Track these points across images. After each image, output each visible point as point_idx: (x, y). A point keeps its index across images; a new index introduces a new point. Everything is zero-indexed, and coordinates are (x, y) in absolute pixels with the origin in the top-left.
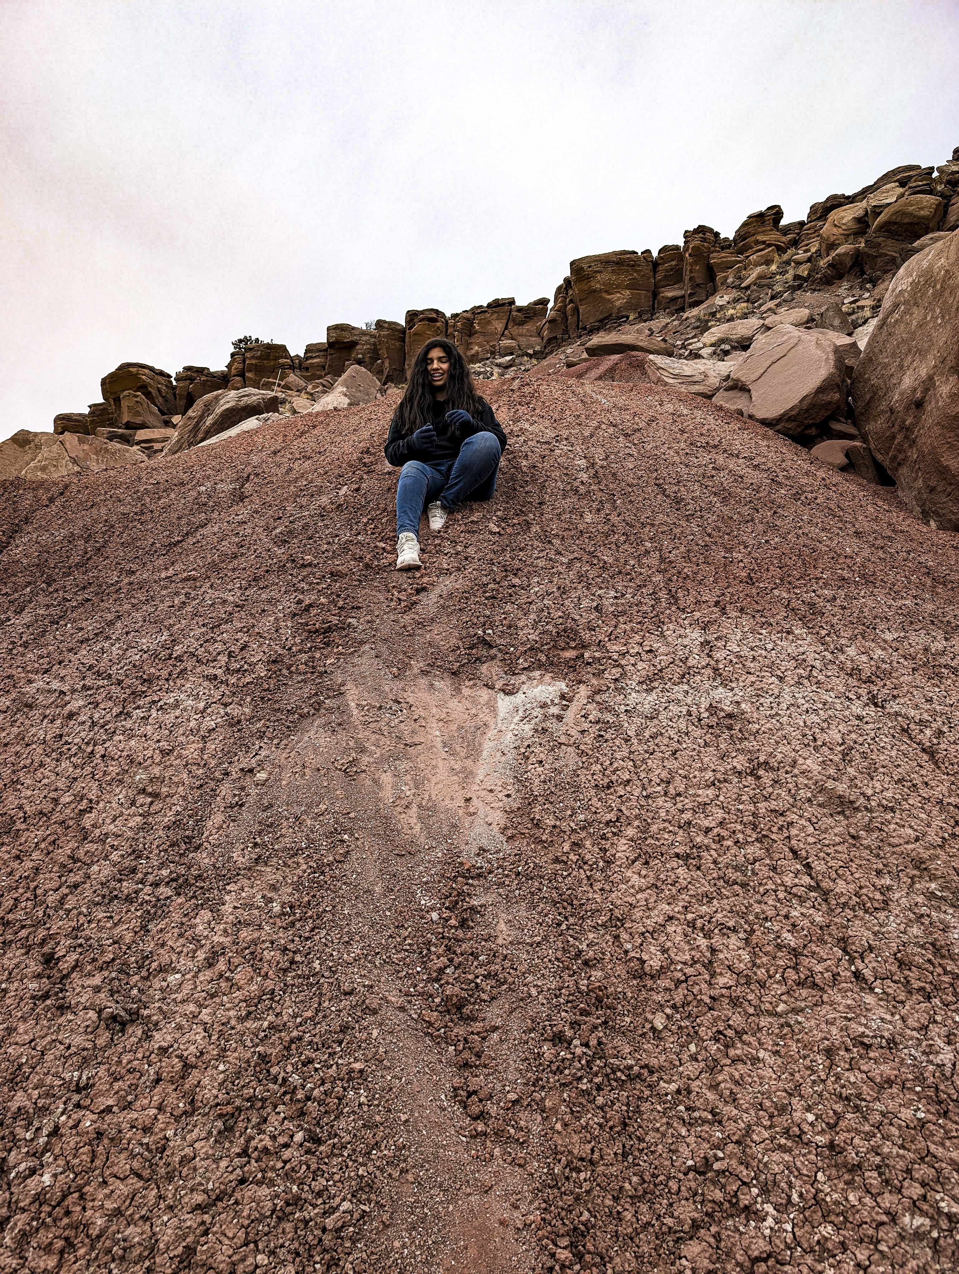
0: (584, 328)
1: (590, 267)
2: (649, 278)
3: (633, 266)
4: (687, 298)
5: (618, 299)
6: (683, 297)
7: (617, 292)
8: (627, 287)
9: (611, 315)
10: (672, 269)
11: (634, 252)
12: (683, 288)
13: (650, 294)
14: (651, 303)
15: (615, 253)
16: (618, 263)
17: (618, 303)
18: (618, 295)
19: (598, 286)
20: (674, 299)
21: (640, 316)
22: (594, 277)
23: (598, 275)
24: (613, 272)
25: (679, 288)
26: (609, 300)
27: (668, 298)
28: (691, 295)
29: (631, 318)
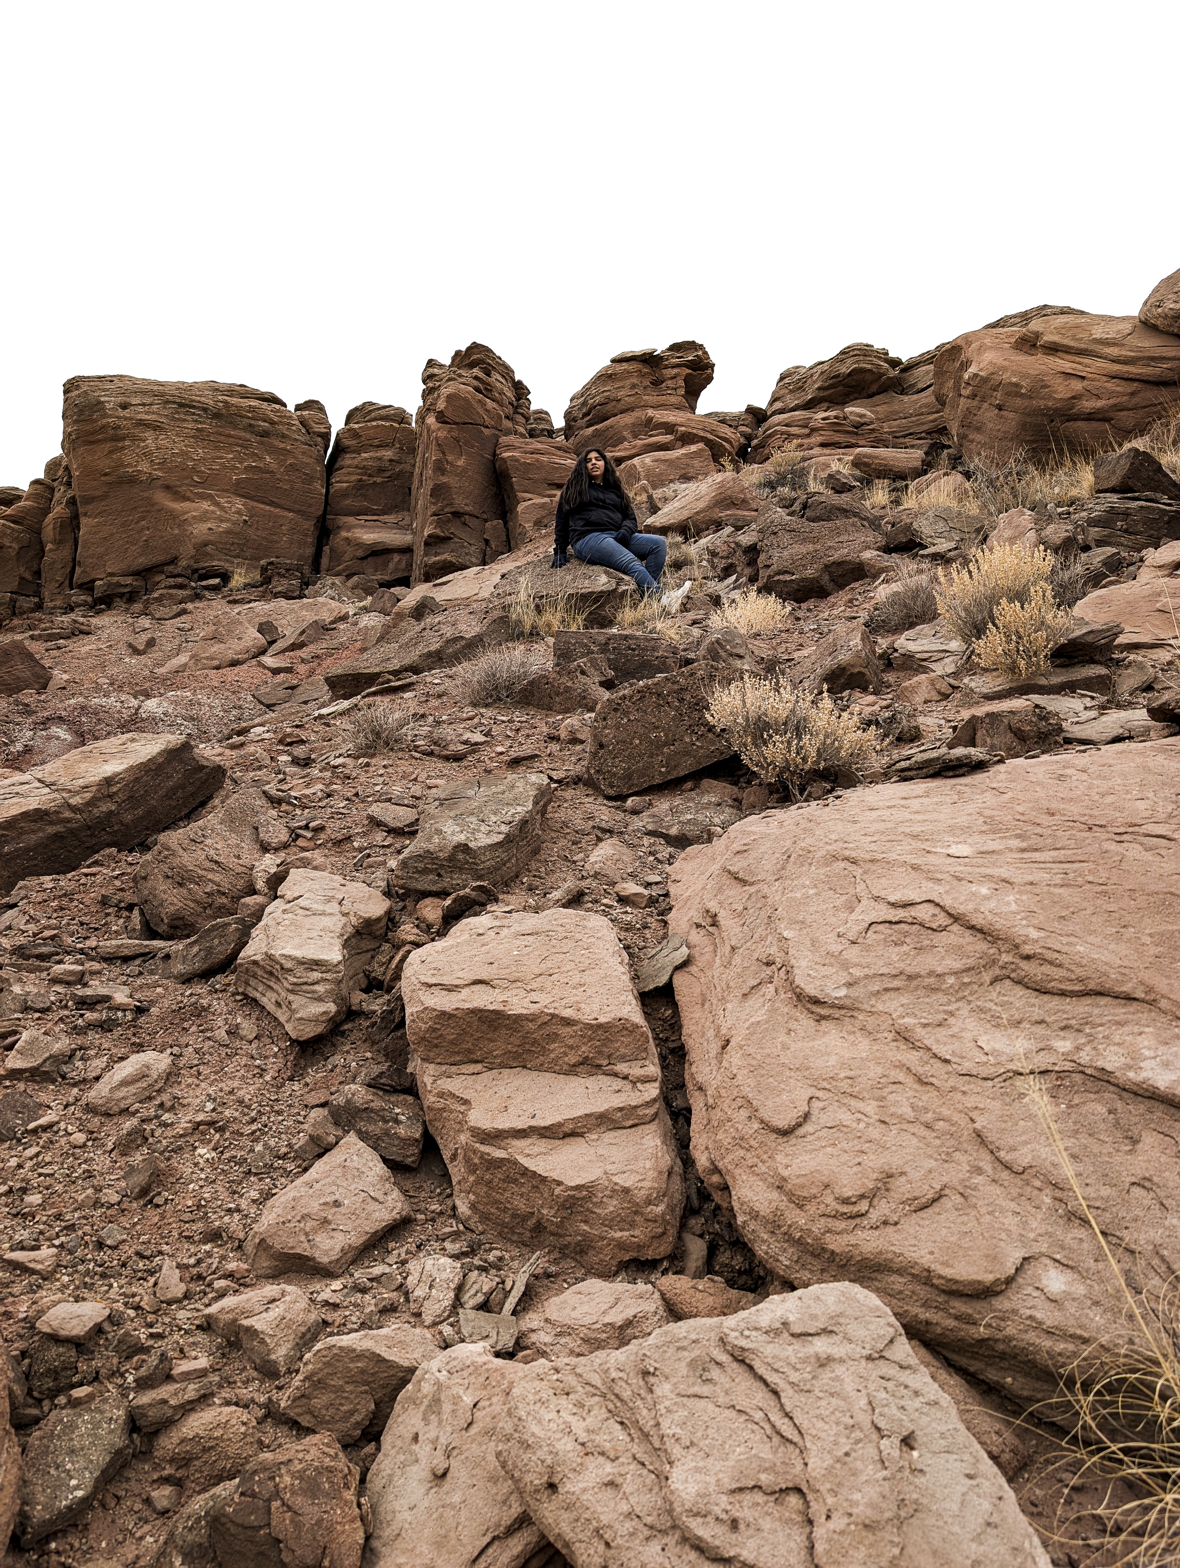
0: (88, 587)
1: (124, 406)
2: (309, 479)
3: (265, 434)
4: (419, 550)
5: (204, 517)
6: (407, 550)
7: (203, 497)
8: (239, 490)
9: (173, 561)
10: (381, 470)
11: (274, 400)
12: (408, 528)
13: (309, 525)
14: (309, 551)
15: (214, 387)
16: (217, 416)
17: (200, 530)
18: (205, 505)
19: (144, 467)
20: (379, 553)
21: (267, 581)
22: (135, 439)
23: (149, 435)
24: (199, 436)
25: (397, 526)
26: (173, 516)
27: (360, 545)
28: (433, 542)
29: (238, 580)
